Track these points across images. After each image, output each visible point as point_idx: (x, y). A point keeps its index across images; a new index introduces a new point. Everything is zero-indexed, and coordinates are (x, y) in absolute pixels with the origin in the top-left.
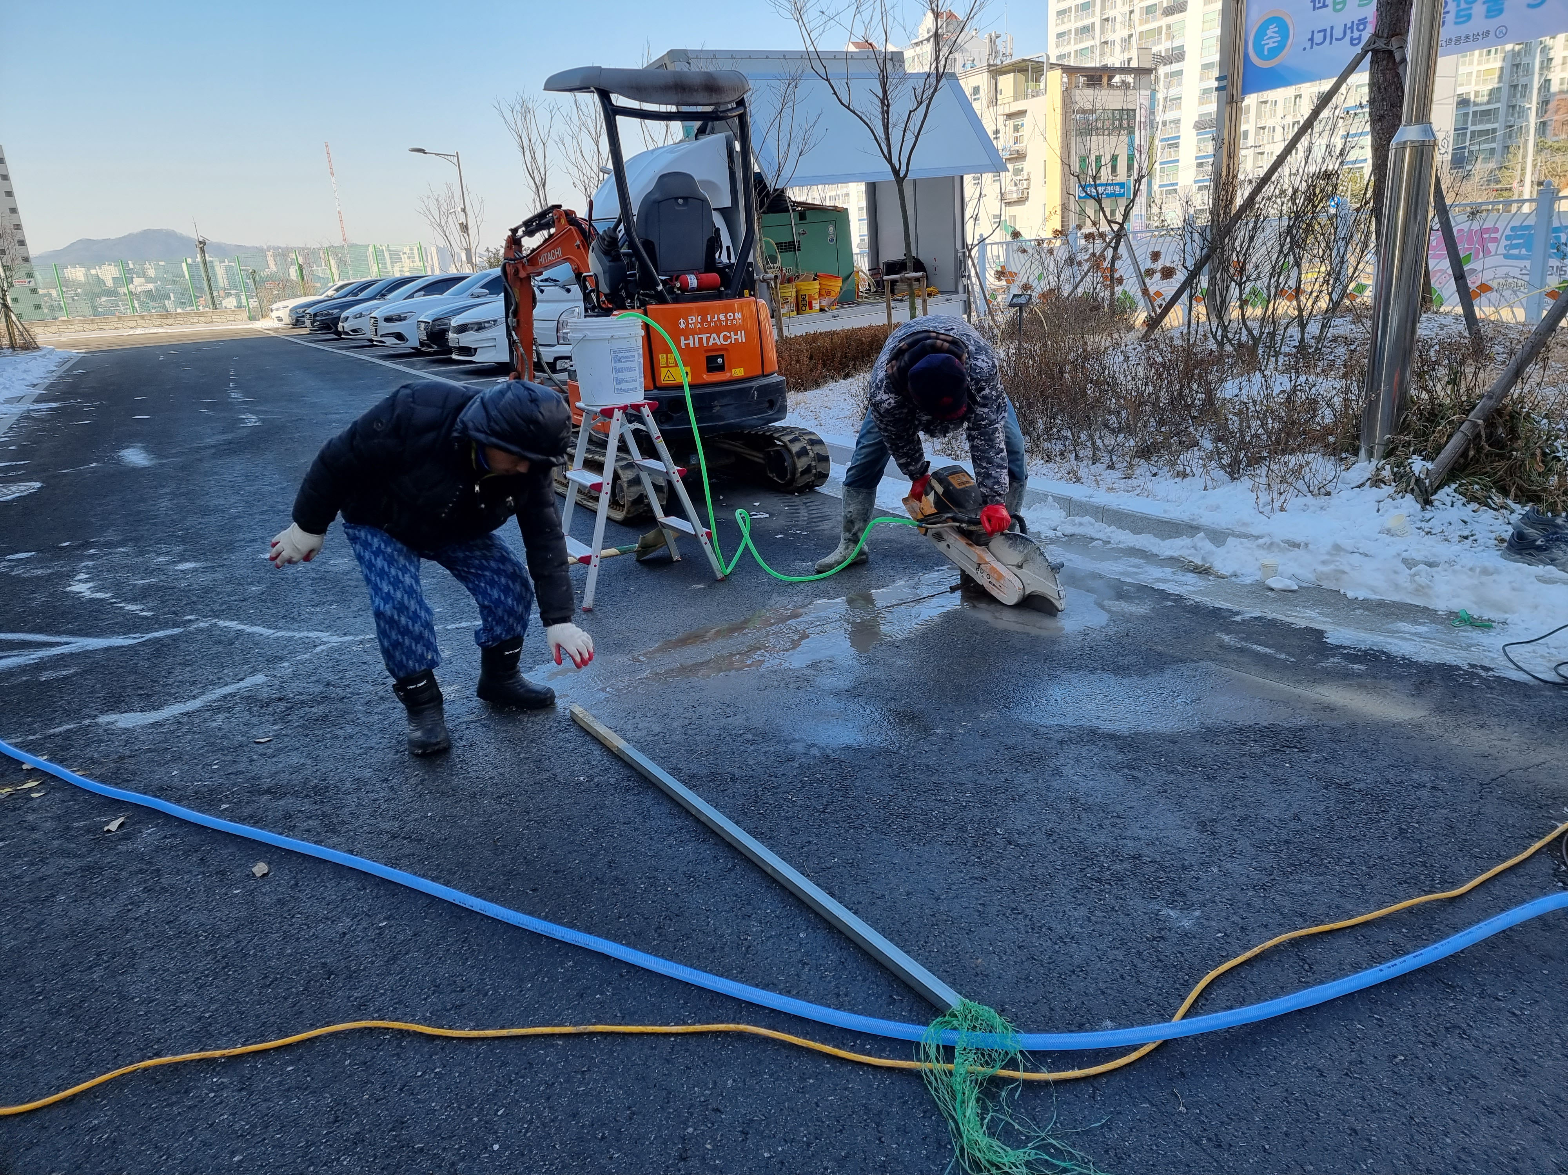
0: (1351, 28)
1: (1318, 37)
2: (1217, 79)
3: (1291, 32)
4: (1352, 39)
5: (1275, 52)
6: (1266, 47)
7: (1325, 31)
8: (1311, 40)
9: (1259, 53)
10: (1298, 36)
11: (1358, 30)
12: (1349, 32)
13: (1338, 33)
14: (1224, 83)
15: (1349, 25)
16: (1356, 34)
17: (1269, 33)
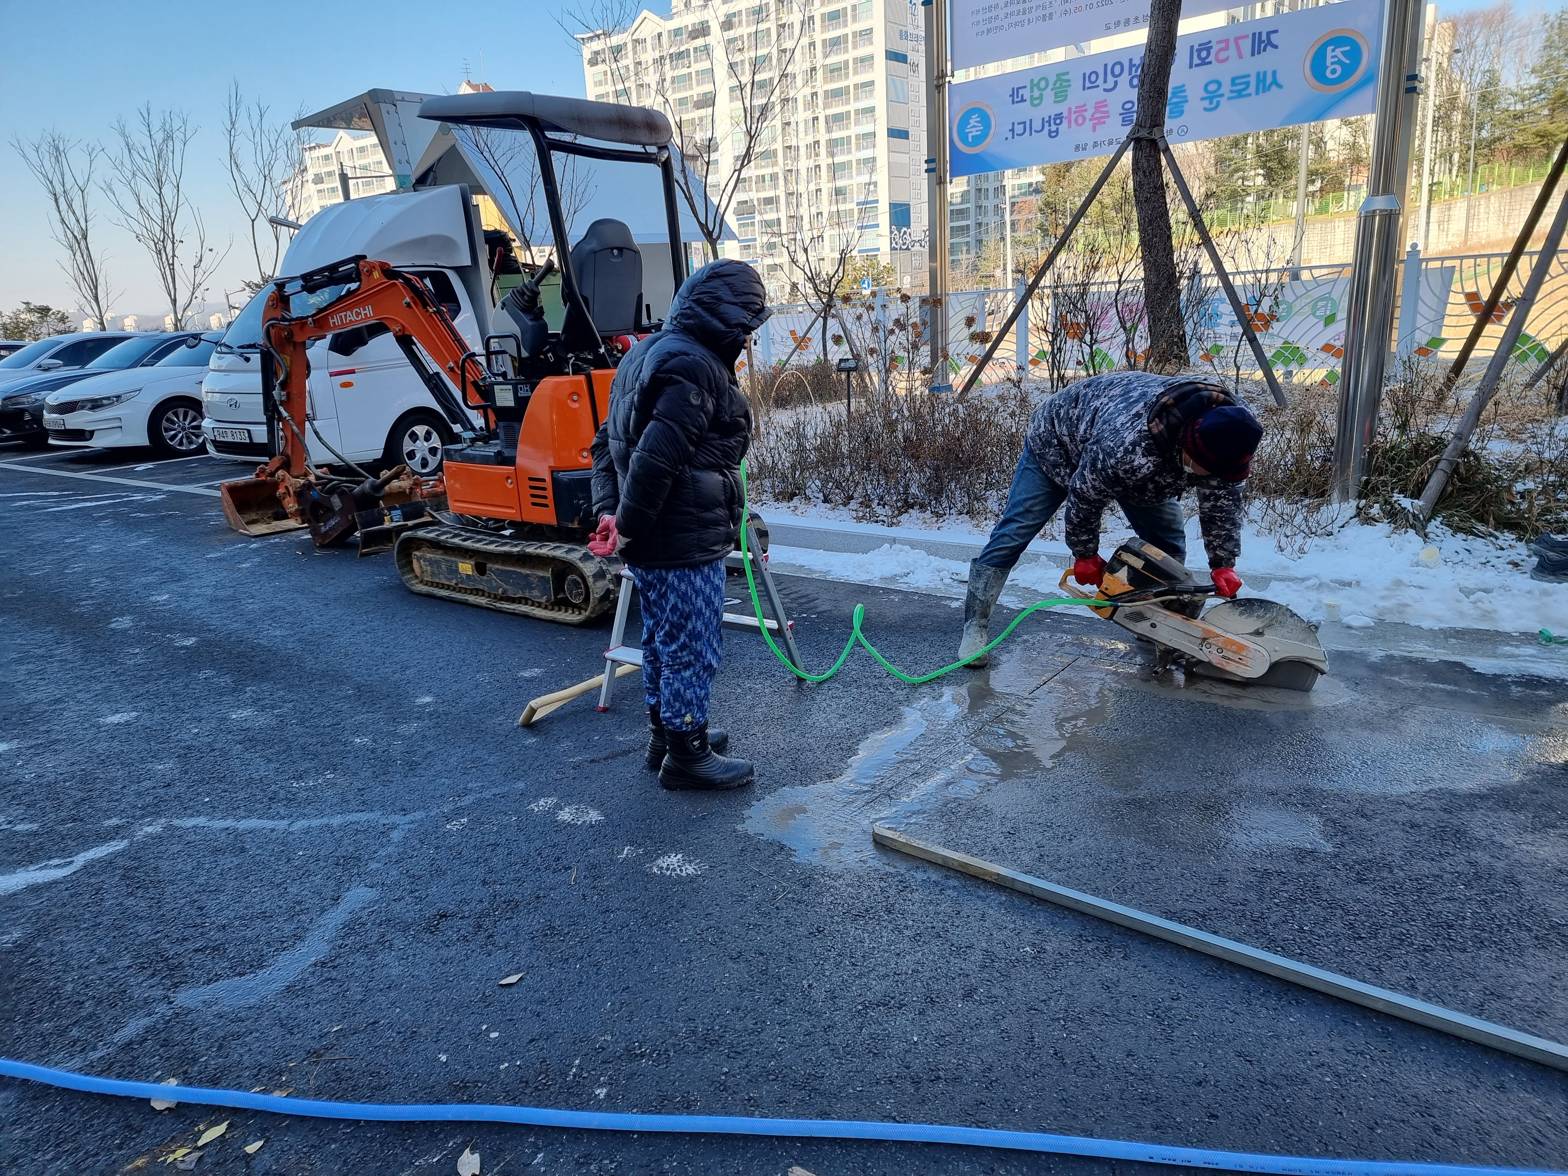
0: (1049, 122)
1: (1019, 129)
2: (926, 162)
3: (993, 123)
4: (1050, 132)
5: (979, 139)
6: (970, 135)
7: (1024, 123)
8: (1012, 130)
9: (964, 139)
10: (999, 127)
11: (1055, 124)
12: (1046, 125)
13: (1037, 125)
14: (933, 165)
15: (1047, 119)
16: (1053, 128)
17: (972, 122)
